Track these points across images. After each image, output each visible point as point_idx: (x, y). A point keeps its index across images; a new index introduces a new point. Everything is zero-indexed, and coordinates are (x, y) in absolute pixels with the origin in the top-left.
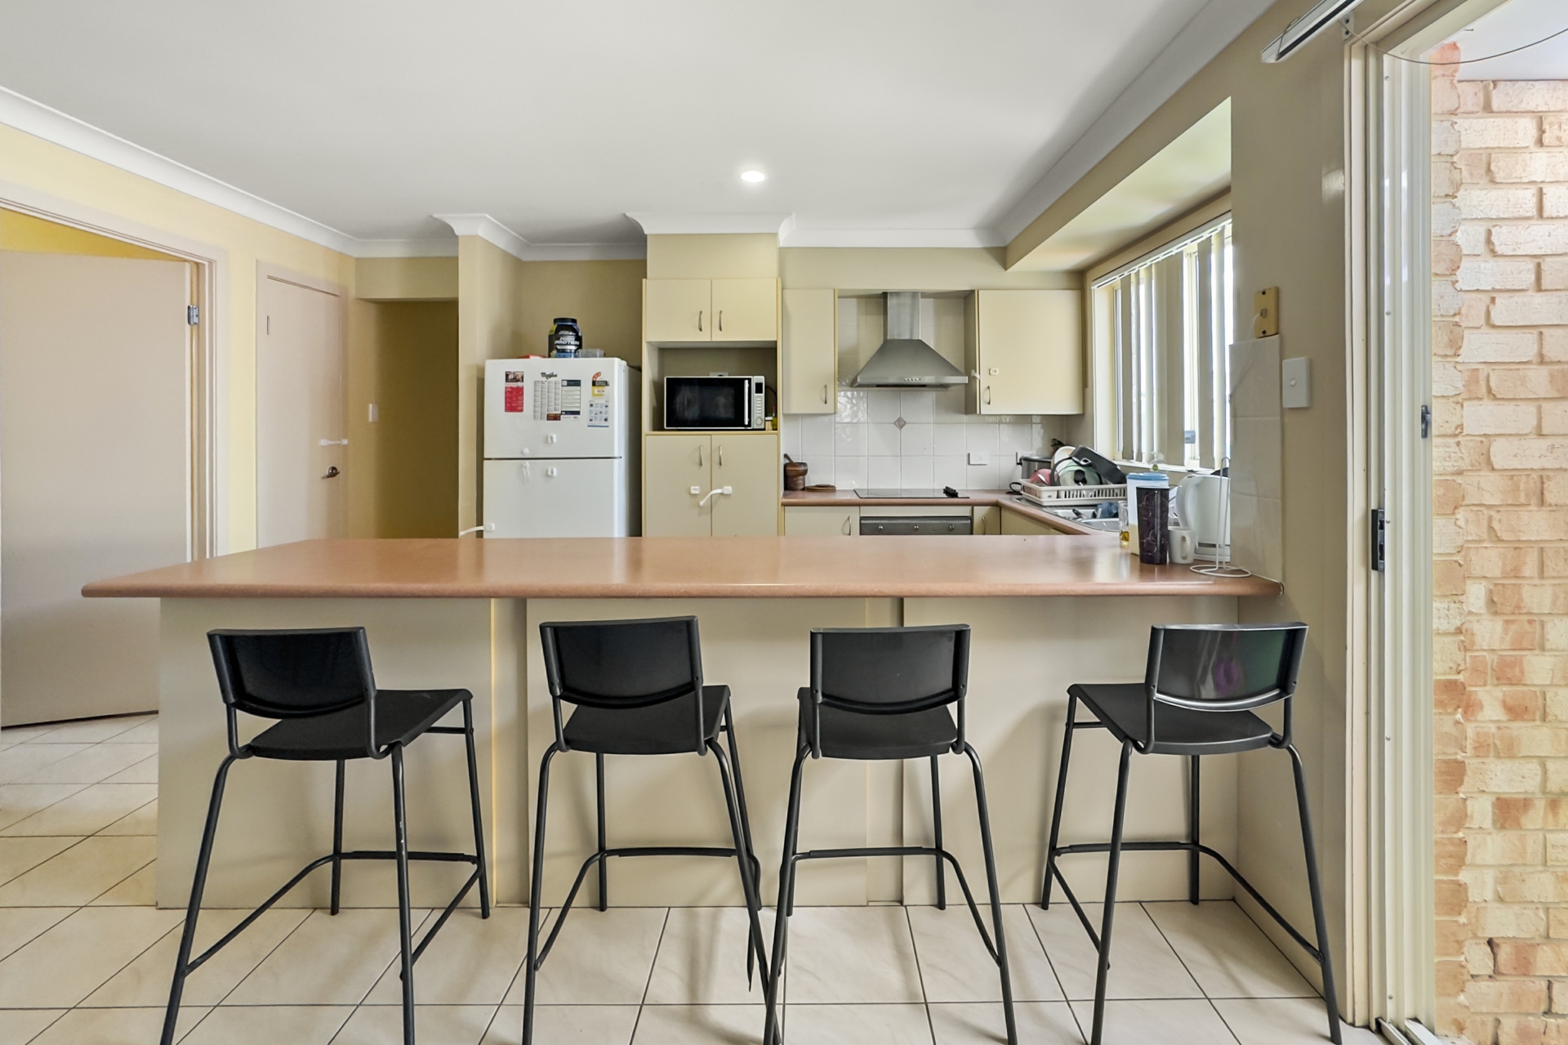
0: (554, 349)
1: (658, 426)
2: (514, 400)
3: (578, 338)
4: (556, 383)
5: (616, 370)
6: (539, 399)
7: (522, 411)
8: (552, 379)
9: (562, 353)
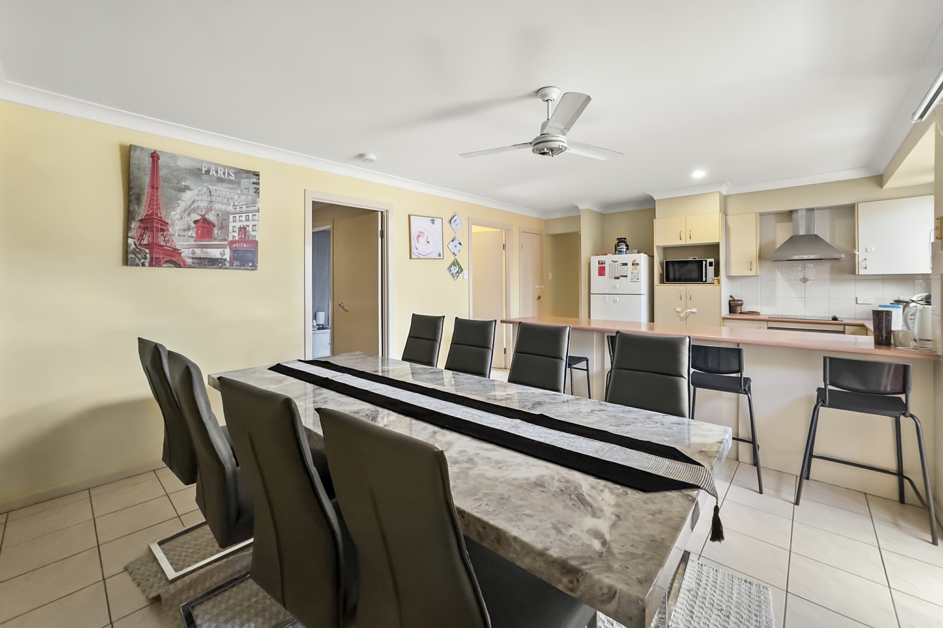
0: (617, 251)
1: (662, 282)
2: (602, 271)
3: (627, 246)
4: (618, 264)
5: (643, 259)
6: (611, 271)
7: (604, 275)
8: (616, 263)
9: (620, 252)
